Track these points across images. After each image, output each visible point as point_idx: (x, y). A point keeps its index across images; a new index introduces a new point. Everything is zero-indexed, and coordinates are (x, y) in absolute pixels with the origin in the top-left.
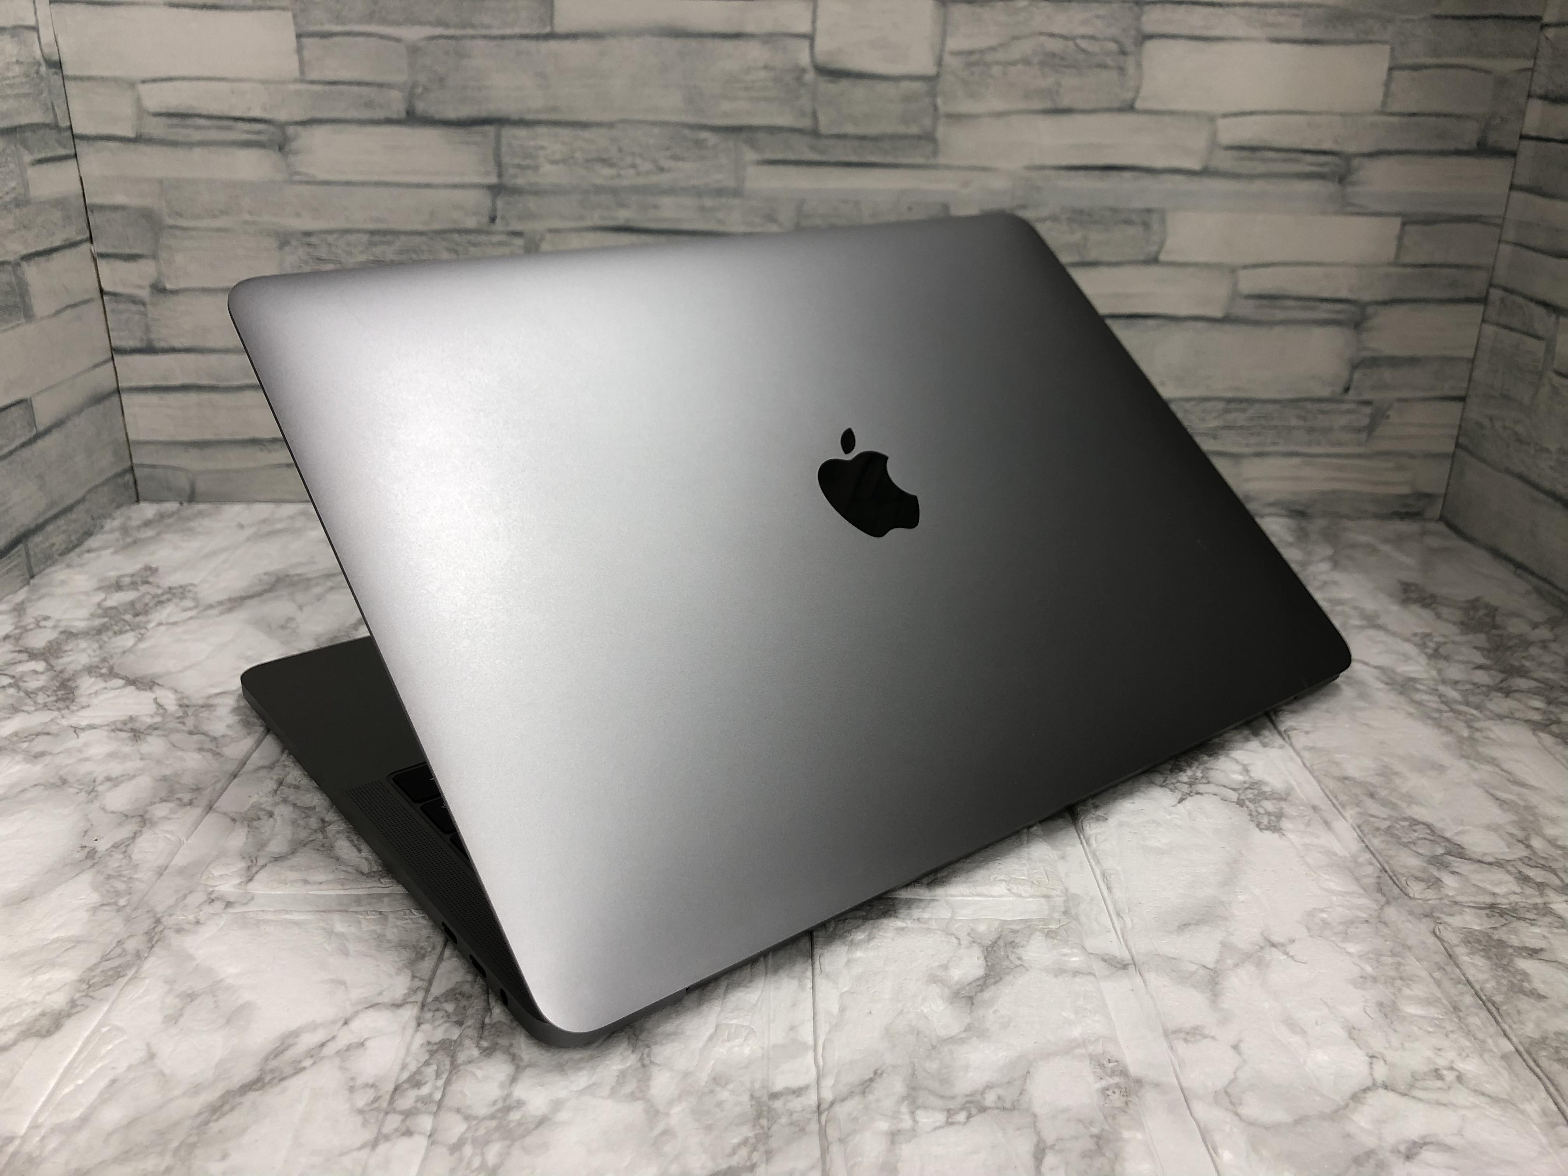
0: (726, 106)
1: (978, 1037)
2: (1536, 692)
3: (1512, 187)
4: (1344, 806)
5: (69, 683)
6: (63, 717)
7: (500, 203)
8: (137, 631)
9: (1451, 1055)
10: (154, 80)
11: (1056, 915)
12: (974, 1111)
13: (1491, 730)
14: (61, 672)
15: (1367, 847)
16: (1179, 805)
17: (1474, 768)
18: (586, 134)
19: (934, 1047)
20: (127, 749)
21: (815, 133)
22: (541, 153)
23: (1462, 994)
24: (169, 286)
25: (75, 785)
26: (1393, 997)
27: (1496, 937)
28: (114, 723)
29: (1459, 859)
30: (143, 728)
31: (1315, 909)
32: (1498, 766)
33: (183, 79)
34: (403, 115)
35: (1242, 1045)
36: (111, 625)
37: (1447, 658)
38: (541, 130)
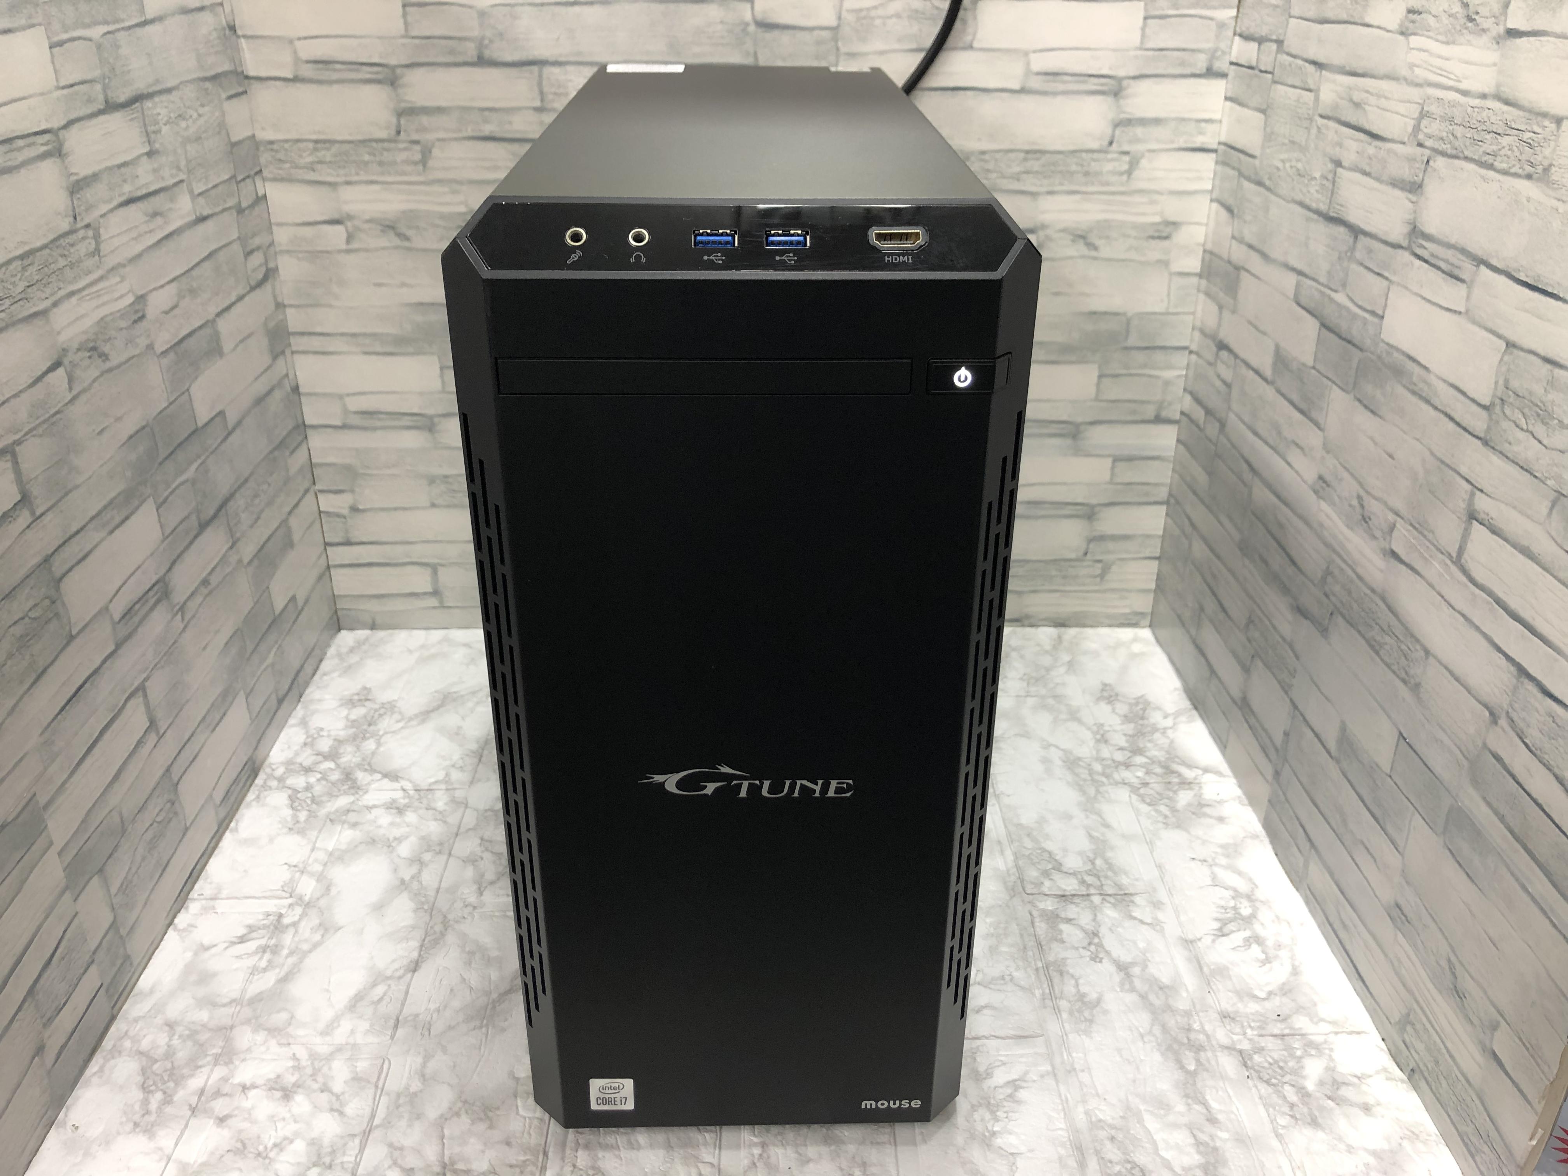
3: (1178, 441)
10: (354, 394)
17: (1087, 817)
20: (398, 820)
24: (361, 507)
32: (1101, 816)
33: (372, 393)
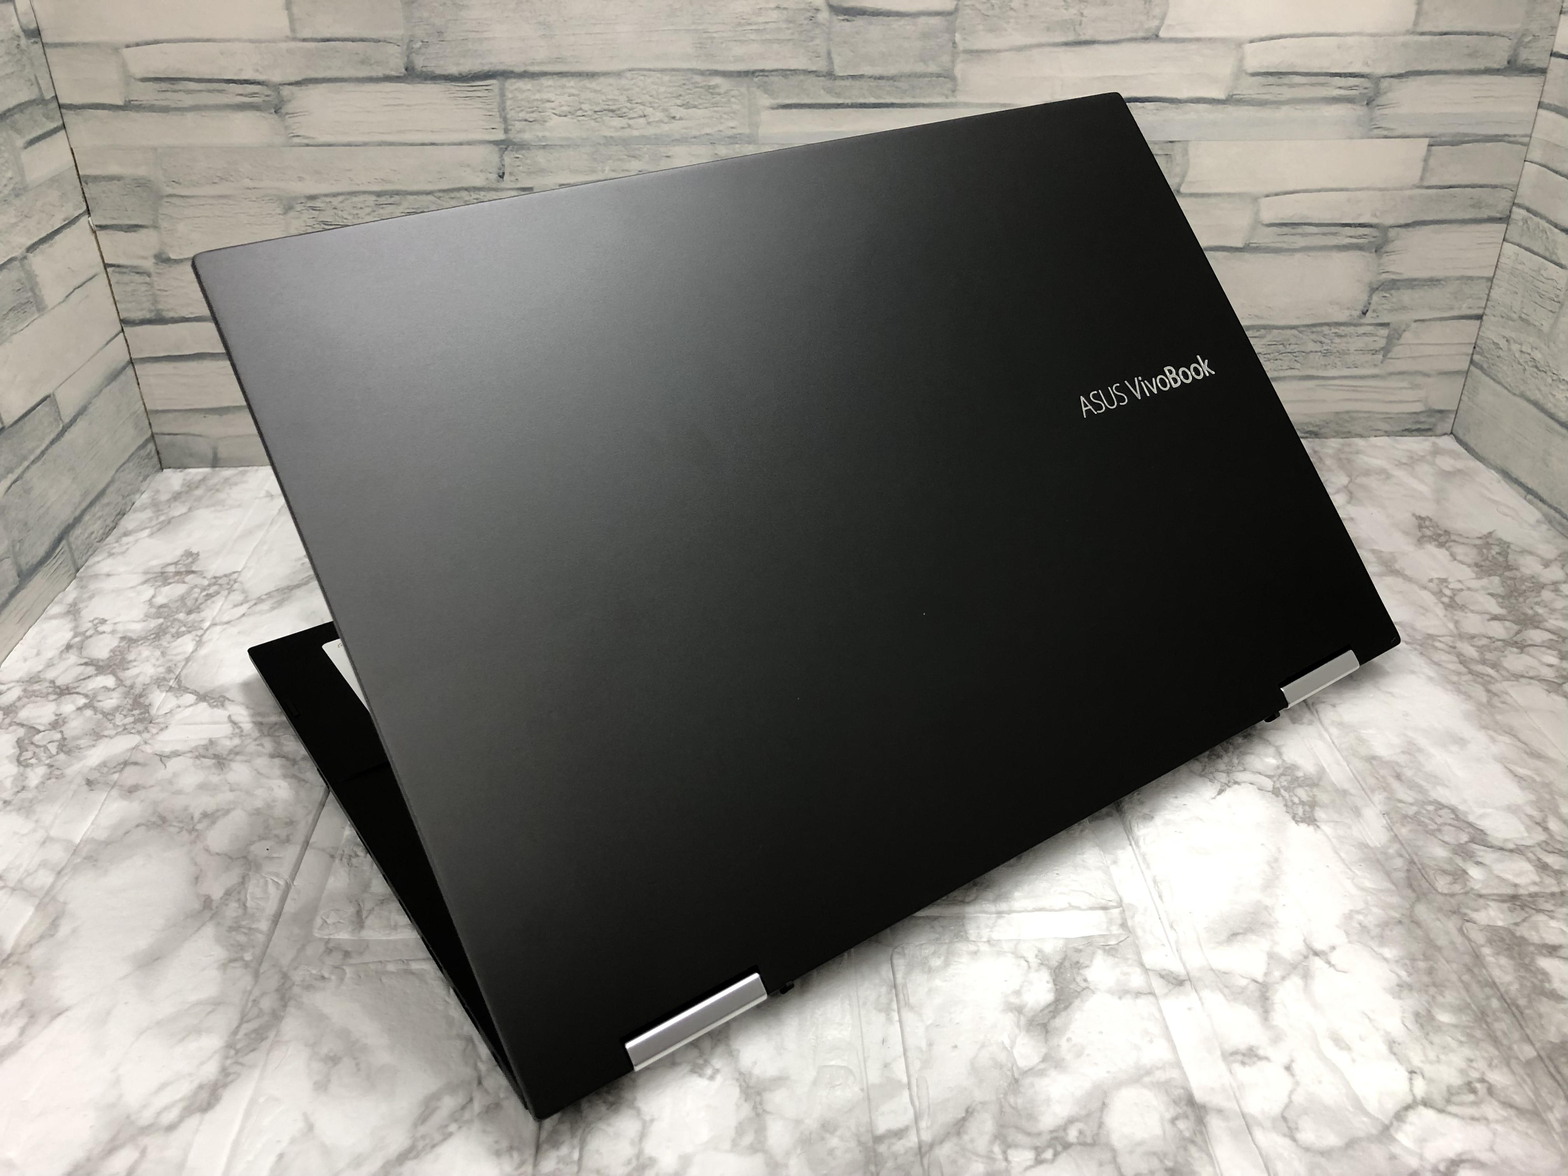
0: (738, 50)
1: (1056, 1067)
2: (1549, 646)
4: (1373, 791)
5: (142, 700)
6: (146, 743)
7: (508, 159)
8: (194, 633)
9: (1481, 1065)
11: (1115, 930)
12: (1059, 1148)
13: (1507, 693)
14: (132, 687)
15: (1396, 835)
16: (1219, 797)
18: (593, 84)
19: (1017, 1081)
21: (830, 75)
22: (548, 105)
23: (1488, 998)
25: (176, 824)
26: (1427, 1005)
27: (1518, 934)
28: (196, 748)
29: (1483, 848)
30: (225, 753)
31: (1351, 911)
34: (404, 70)
35: (1294, 1065)
36: (168, 627)
37: (1463, 607)
38: (546, 82)
